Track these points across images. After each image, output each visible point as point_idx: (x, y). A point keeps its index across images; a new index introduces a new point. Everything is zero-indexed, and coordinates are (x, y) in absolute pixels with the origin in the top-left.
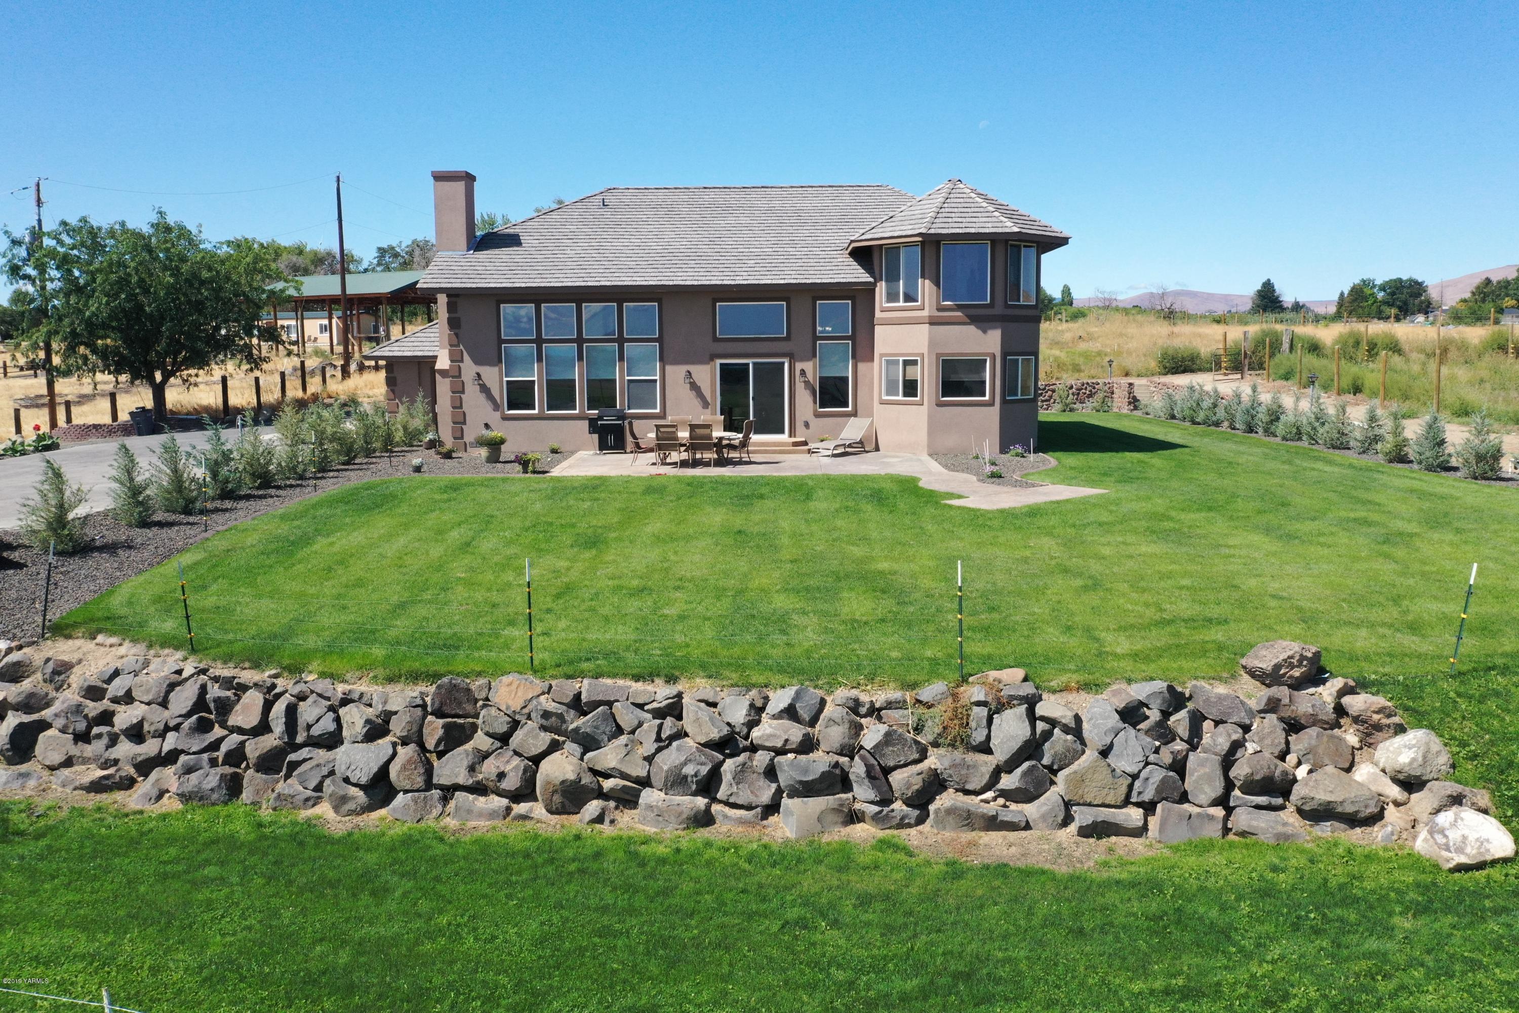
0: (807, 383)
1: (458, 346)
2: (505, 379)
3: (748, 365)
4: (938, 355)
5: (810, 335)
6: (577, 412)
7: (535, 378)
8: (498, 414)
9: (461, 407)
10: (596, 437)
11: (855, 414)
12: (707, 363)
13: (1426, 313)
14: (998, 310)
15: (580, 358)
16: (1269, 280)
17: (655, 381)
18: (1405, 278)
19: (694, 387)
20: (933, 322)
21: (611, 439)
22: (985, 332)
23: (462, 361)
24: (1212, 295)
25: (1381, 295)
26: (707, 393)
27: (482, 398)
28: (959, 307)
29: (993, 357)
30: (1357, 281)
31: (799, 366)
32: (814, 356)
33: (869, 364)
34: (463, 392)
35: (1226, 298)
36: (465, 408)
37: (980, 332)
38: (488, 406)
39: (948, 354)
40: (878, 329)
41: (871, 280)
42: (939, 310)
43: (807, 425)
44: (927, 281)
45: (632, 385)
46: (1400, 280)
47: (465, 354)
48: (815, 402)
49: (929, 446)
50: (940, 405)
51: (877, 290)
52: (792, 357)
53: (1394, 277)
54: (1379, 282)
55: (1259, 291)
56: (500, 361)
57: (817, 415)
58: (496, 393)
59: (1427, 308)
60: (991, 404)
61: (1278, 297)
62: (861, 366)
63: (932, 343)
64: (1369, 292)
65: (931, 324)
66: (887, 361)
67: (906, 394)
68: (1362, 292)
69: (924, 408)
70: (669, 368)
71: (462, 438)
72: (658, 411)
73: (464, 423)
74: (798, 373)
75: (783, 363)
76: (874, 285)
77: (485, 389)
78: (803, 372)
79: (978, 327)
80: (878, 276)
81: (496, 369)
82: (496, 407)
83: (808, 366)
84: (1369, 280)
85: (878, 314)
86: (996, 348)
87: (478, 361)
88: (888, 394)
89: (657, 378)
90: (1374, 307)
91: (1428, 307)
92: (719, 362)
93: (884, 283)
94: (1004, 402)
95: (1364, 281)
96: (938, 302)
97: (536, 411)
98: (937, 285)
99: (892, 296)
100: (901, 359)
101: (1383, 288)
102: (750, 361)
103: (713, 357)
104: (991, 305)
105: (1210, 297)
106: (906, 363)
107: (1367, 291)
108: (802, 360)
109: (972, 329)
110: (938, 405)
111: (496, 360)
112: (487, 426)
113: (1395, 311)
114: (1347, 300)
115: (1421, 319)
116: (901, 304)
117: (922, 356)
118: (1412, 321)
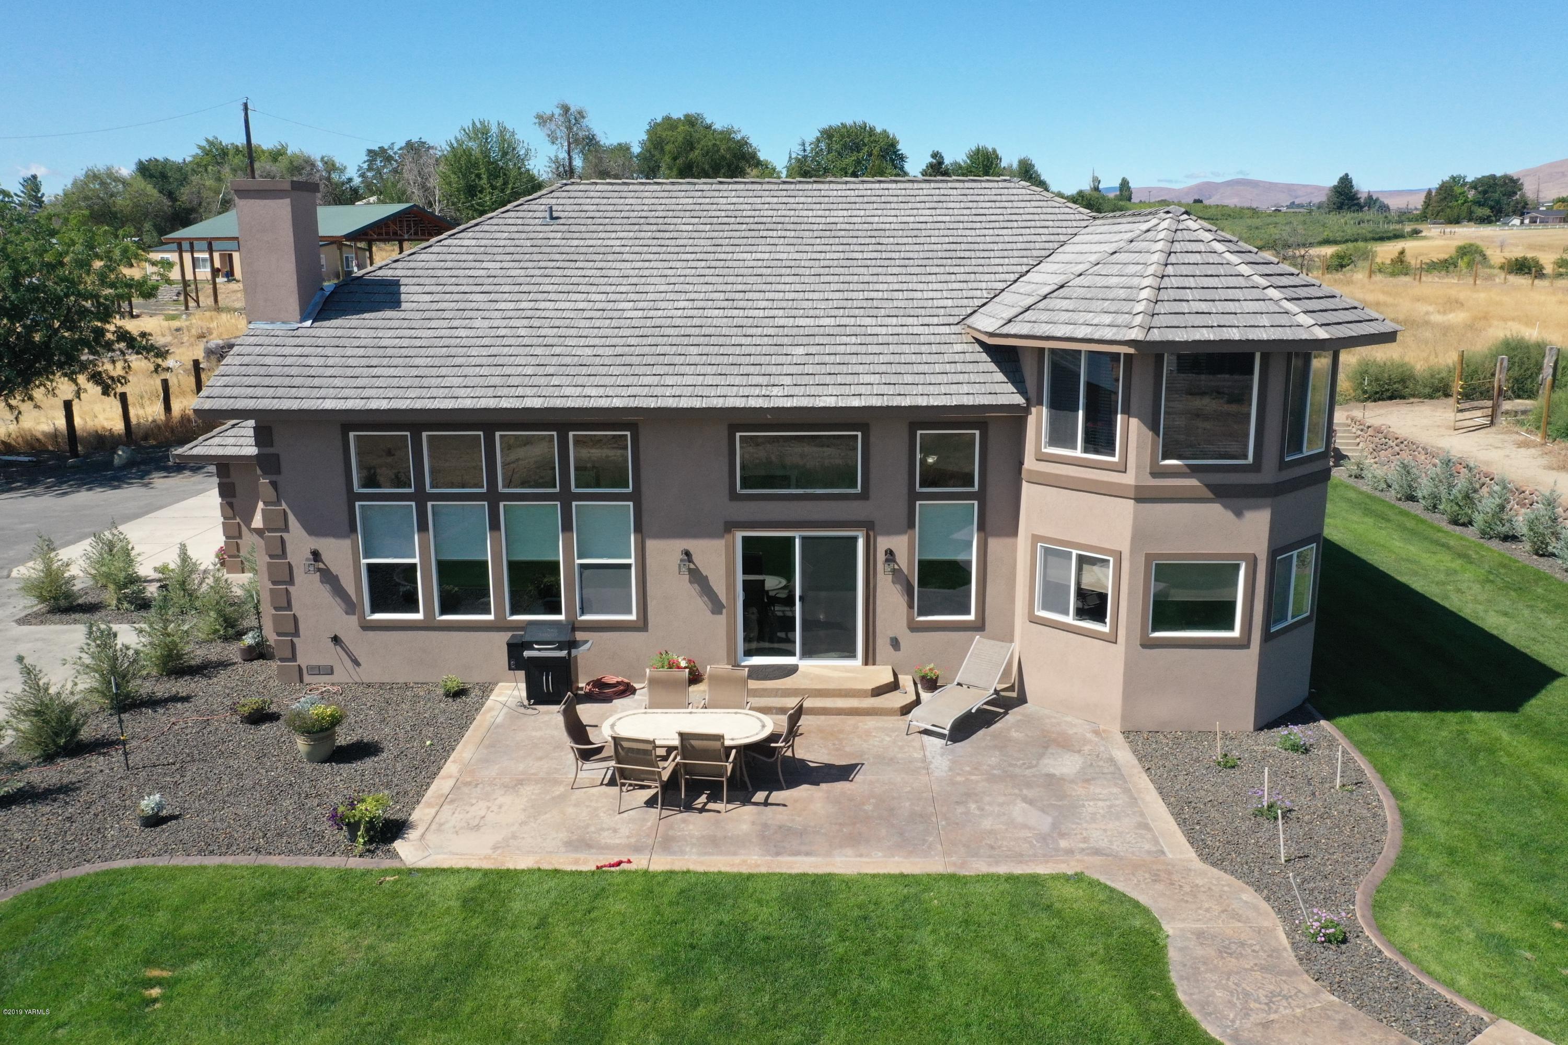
0: (897, 574)
1: (278, 503)
2: (364, 561)
3: (791, 540)
4: (1149, 557)
5: (905, 490)
6: (491, 617)
7: (416, 560)
8: (353, 620)
9: (289, 606)
10: (521, 674)
11: (979, 626)
12: (721, 536)
13: (1522, 214)
14: (1268, 475)
15: (495, 526)
16: (1347, 175)
17: (628, 566)
18: (1499, 174)
19: (697, 577)
20: (1142, 496)
21: (547, 682)
22: (1239, 514)
23: (286, 529)
24: (1276, 184)
25: (1471, 194)
26: (719, 587)
27: (324, 593)
28: (1194, 471)
29: (1253, 561)
30: (1446, 178)
31: (883, 543)
32: (911, 525)
33: (1008, 541)
34: (291, 581)
35: (1289, 188)
36: (296, 609)
37: (1230, 515)
38: (336, 608)
39: (1169, 556)
40: (1027, 489)
41: (1019, 400)
42: (1154, 475)
43: (895, 644)
44: (1134, 422)
45: (587, 573)
46: (1493, 177)
47: (291, 518)
48: (911, 606)
49: (1124, 718)
50: (1149, 644)
51: (1031, 420)
52: (870, 527)
53: (1487, 174)
54: (1469, 179)
55: (1335, 187)
56: (353, 529)
57: (915, 628)
58: (349, 586)
59: (1522, 209)
60: (1242, 644)
61: (1356, 193)
62: (994, 544)
63: (1138, 536)
64: (1459, 191)
65: (1139, 500)
66: (1047, 550)
67: (1081, 613)
68: (1452, 190)
69: (1118, 651)
70: (651, 544)
71: (294, 658)
72: (633, 617)
73: (296, 633)
74: (881, 557)
75: (855, 539)
76: (1026, 410)
77: (329, 578)
78: (890, 553)
79: (1226, 506)
80: (1032, 393)
81: (346, 543)
82: (351, 607)
83: (899, 544)
84: (1460, 177)
85: (1029, 463)
86: (1261, 549)
87: (313, 529)
88: (1045, 607)
89: (631, 561)
90: (1465, 208)
91: (1524, 207)
92: (739, 535)
93: (1044, 409)
94: (1267, 637)
95: (1453, 178)
96: (1154, 462)
97: (419, 616)
98: (1155, 428)
99: (1060, 436)
100: (1075, 552)
101: (1474, 185)
102: (797, 535)
103: (730, 526)
104: (1256, 467)
105: (1271, 187)
106: (1082, 560)
107: (1458, 190)
108: (891, 531)
109: (1216, 511)
110: (1144, 646)
111: (347, 528)
112: (336, 639)
113: (1487, 211)
114: (1434, 199)
115: (1517, 221)
116: (1078, 453)
117: (1119, 556)
118: (1506, 224)
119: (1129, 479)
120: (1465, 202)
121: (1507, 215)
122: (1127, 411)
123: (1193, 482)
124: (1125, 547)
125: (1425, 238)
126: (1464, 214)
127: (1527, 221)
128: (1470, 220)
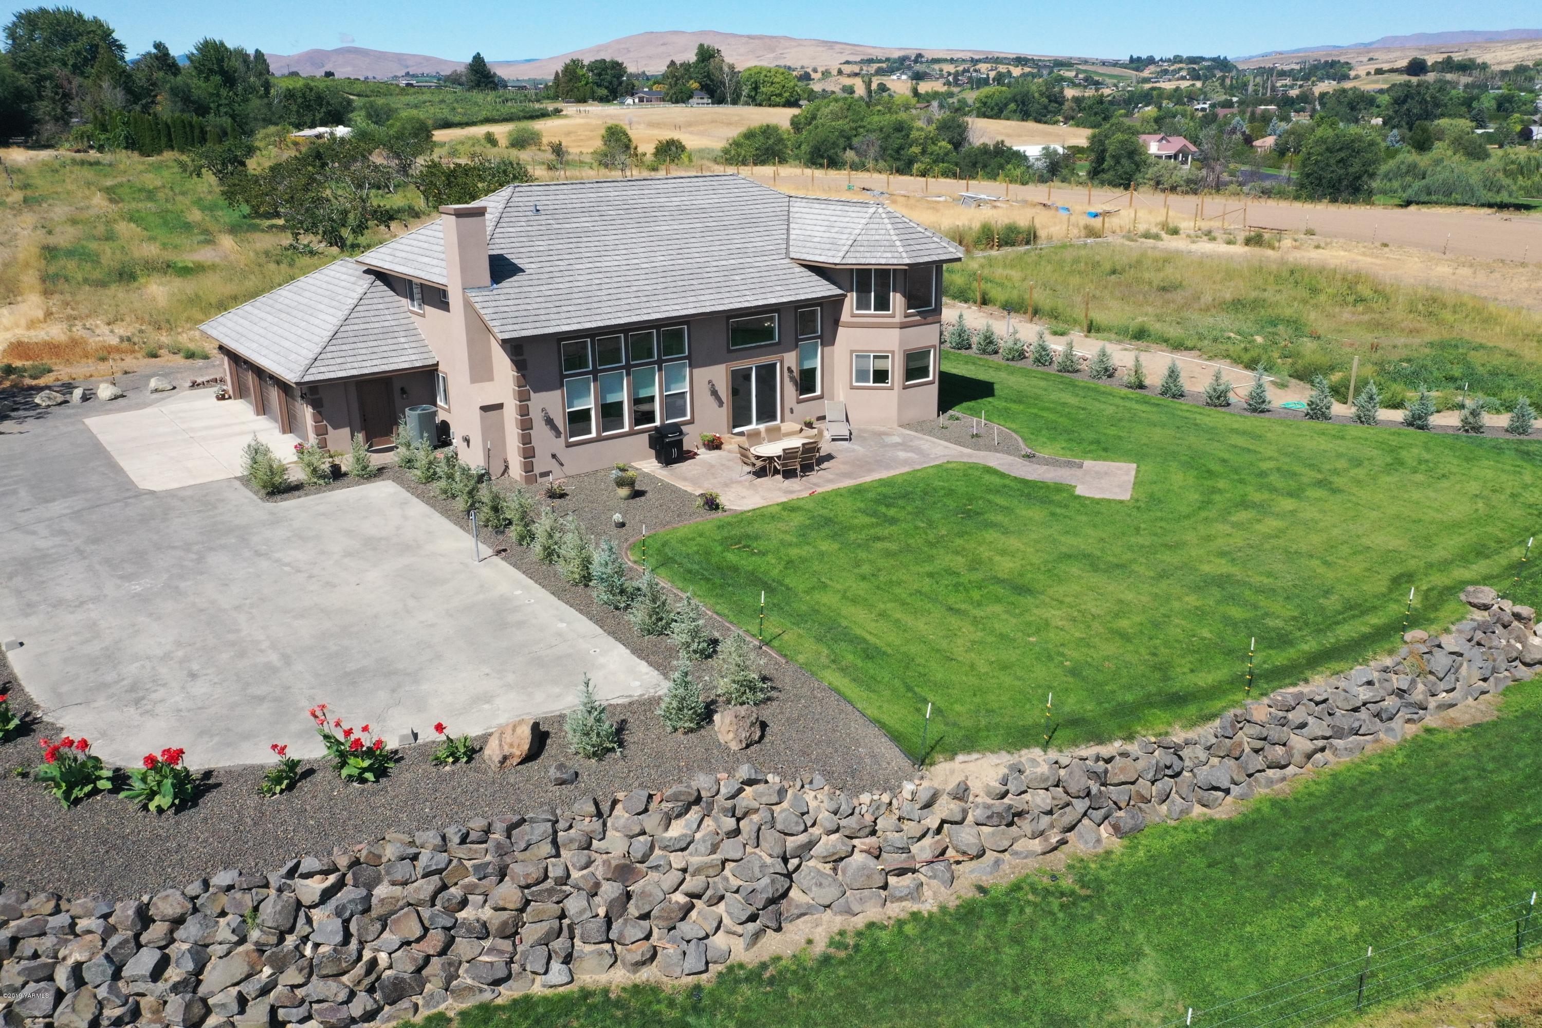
0: (791, 377)
1: (525, 386)
2: (567, 410)
3: (751, 368)
4: (903, 352)
5: (794, 338)
6: (626, 429)
7: (592, 406)
8: (562, 443)
9: (530, 442)
11: (822, 397)
16: (480, 55)
17: (686, 392)
18: (606, 58)
19: (715, 393)
20: (903, 326)
21: (675, 453)
23: (529, 399)
25: (590, 76)
26: (723, 396)
27: (548, 431)
28: (919, 313)
29: (935, 348)
30: (568, 61)
34: (531, 428)
36: (534, 442)
38: (553, 438)
39: (911, 350)
40: (841, 329)
41: (840, 292)
42: (906, 317)
43: (792, 411)
44: (898, 295)
45: (668, 399)
47: (531, 389)
48: (797, 392)
49: (898, 420)
51: (847, 300)
52: (782, 357)
53: (598, 58)
54: (586, 62)
55: (468, 64)
56: (563, 394)
57: (800, 402)
58: (559, 424)
59: (631, 90)
60: (933, 383)
61: (490, 73)
62: (827, 357)
63: (900, 344)
64: (580, 73)
65: (899, 328)
66: (857, 356)
67: (876, 380)
68: (575, 72)
69: (893, 393)
70: (695, 380)
71: (532, 470)
72: (688, 418)
73: (534, 456)
74: (786, 371)
75: (776, 363)
76: (844, 296)
77: (549, 422)
78: (789, 366)
80: (847, 289)
82: (558, 434)
83: (793, 363)
84: (578, 60)
85: (844, 319)
86: (937, 341)
88: (858, 381)
89: (687, 388)
90: (588, 88)
91: (632, 88)
92: (731, 369)
93: (854, 294)
95: (573, 61)
96: (905, 311)
97: (593, 435)
98: (906, 297)
99: (862, 304)
100: (872, 355)
101: (591, 68)
102: (754, 366)
103: (727, 366)
106: (876, 358)
110: (905, 388)
112: (554, 456)
113: (605, 92)
114: (562, 80)
115: (629, 101)
116: (872, 312)
117: (893, 352)
118: (623, 103)
119: (898, 319)
120: (587, 83)
121: (622, 95)
122: (894, 291)
123: (918, 318)
124: (896, 349)
125: (566, 116)
126: (588, 94)
127: (637, 100)
128: (594, 99)
